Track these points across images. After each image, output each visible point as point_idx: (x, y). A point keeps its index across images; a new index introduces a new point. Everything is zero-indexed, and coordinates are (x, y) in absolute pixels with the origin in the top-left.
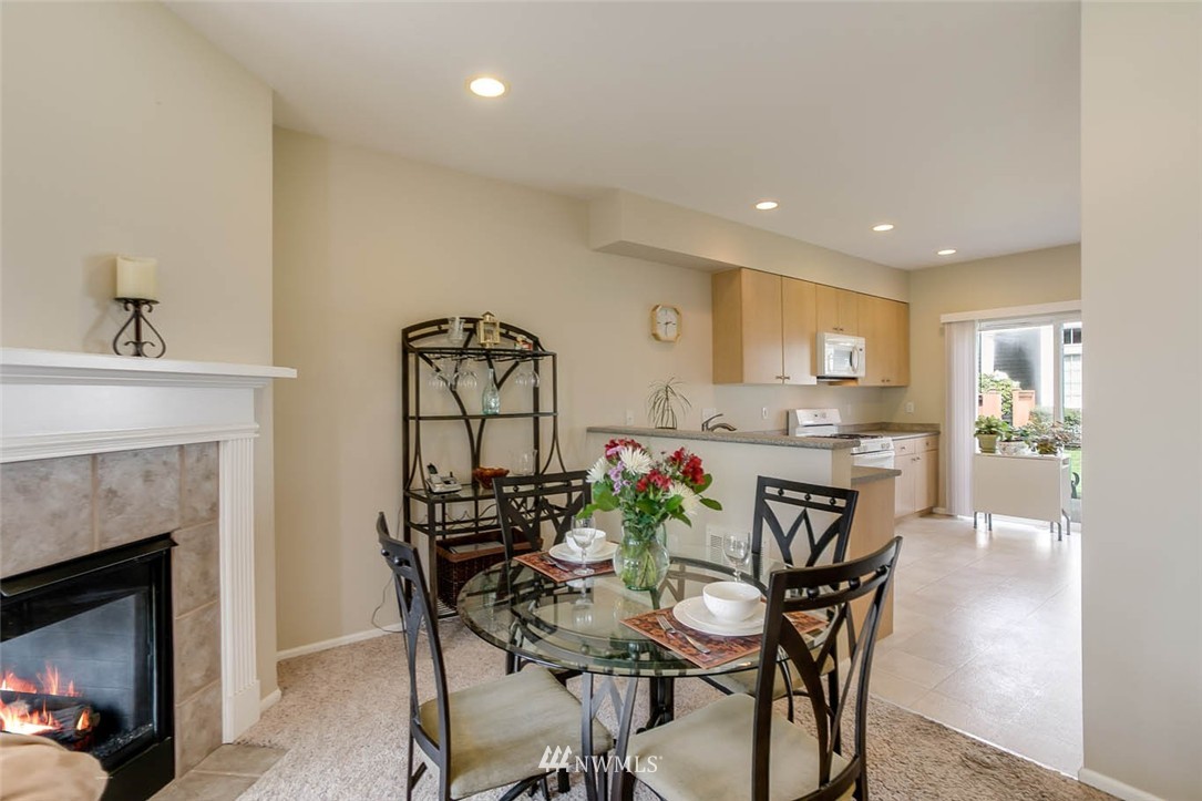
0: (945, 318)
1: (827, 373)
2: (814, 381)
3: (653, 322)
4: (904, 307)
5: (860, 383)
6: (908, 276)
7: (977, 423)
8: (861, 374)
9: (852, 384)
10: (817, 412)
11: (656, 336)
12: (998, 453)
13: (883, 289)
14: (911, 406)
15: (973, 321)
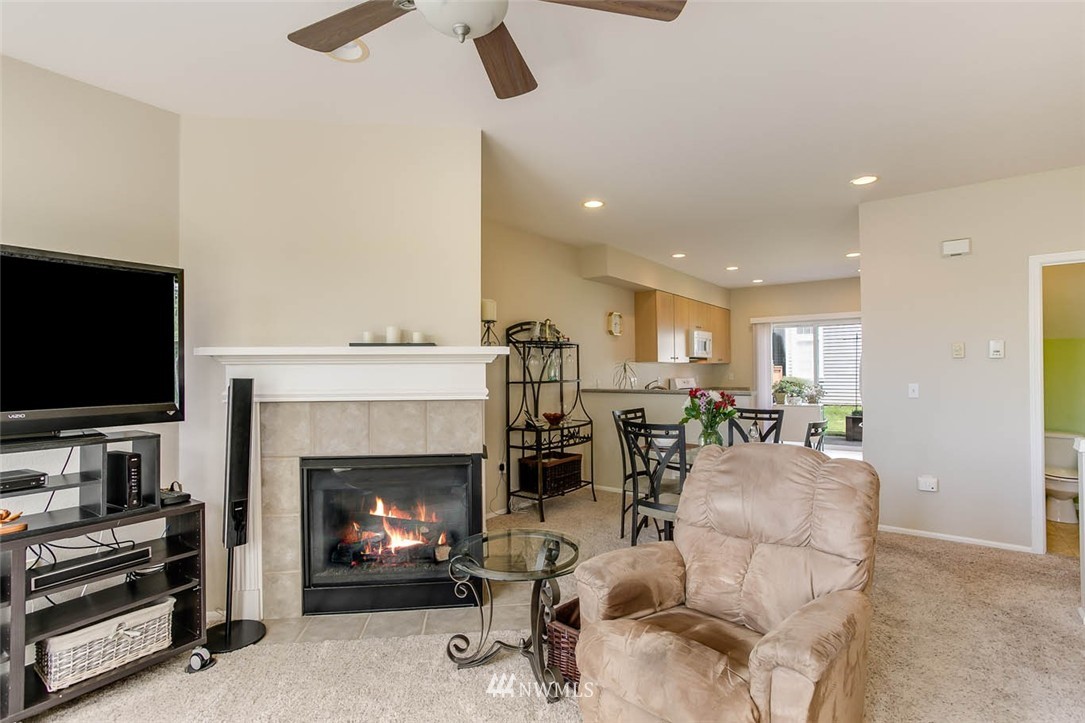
0: (753, 320)
1: (695, 356)
2: (687, 360)
3: (609, 323)
4: (727, 312)
5: (708, 362)
6: (730, 293)
7: (774, 387)
8: (709, 356)
9: (704, 362)
10: (685, 380)
11: (611, 333)
12: (786, 403)
13: (717, 301)
14: (731, 376)
15: (769, 323)
